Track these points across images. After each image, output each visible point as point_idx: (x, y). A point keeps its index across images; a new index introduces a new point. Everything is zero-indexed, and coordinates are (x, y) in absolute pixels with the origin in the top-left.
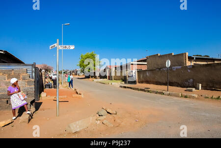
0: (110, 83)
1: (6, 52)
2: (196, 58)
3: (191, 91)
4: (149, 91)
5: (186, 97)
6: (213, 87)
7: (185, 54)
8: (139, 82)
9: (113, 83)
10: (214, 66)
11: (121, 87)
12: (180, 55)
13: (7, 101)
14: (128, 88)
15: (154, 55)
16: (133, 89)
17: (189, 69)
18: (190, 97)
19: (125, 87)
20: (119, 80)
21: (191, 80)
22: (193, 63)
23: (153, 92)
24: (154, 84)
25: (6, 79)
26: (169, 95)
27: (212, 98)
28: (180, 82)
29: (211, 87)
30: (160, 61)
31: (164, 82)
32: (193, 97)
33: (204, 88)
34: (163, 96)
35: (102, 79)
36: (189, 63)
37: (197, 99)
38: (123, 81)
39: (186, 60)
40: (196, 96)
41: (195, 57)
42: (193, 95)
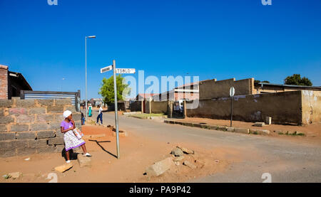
0: (149, 118)
1: (20, 74)
2: (264, 85)
3: (260, 126)
4: (206, 127)
5: (255, 133)
6: (286, 120)
7: (251, 79)
8: (189, 116)
9: (153, 118)
10: (287, 95)
11: (166, 122)
12: (243, 80)
13: (48, 141)
14: (176, 123)
15: (209, 81)
16: (184, 124)
17: (257, 99)
18: (261, 134)
19: (172, 122)
20: (159, 113)
21: (259, 112)
22: (259, 91)
23: (212, 128)
24: (208, 118)
25: (46, 111)
26: (234, 131)
27: (287, 134)
28: (243, 115)
29: (283, 121)
30: (217, 89)
31: (223, 115)
32: (265, 134)
33: (275, 122)
34: (226, 132)
35: (135, 112)
36: (255, 92)
37: (270, 135)
38: (165, 114)
39: (251, 87)
40: (268, 132)
41: (262, 84)
42: (264, 131)
